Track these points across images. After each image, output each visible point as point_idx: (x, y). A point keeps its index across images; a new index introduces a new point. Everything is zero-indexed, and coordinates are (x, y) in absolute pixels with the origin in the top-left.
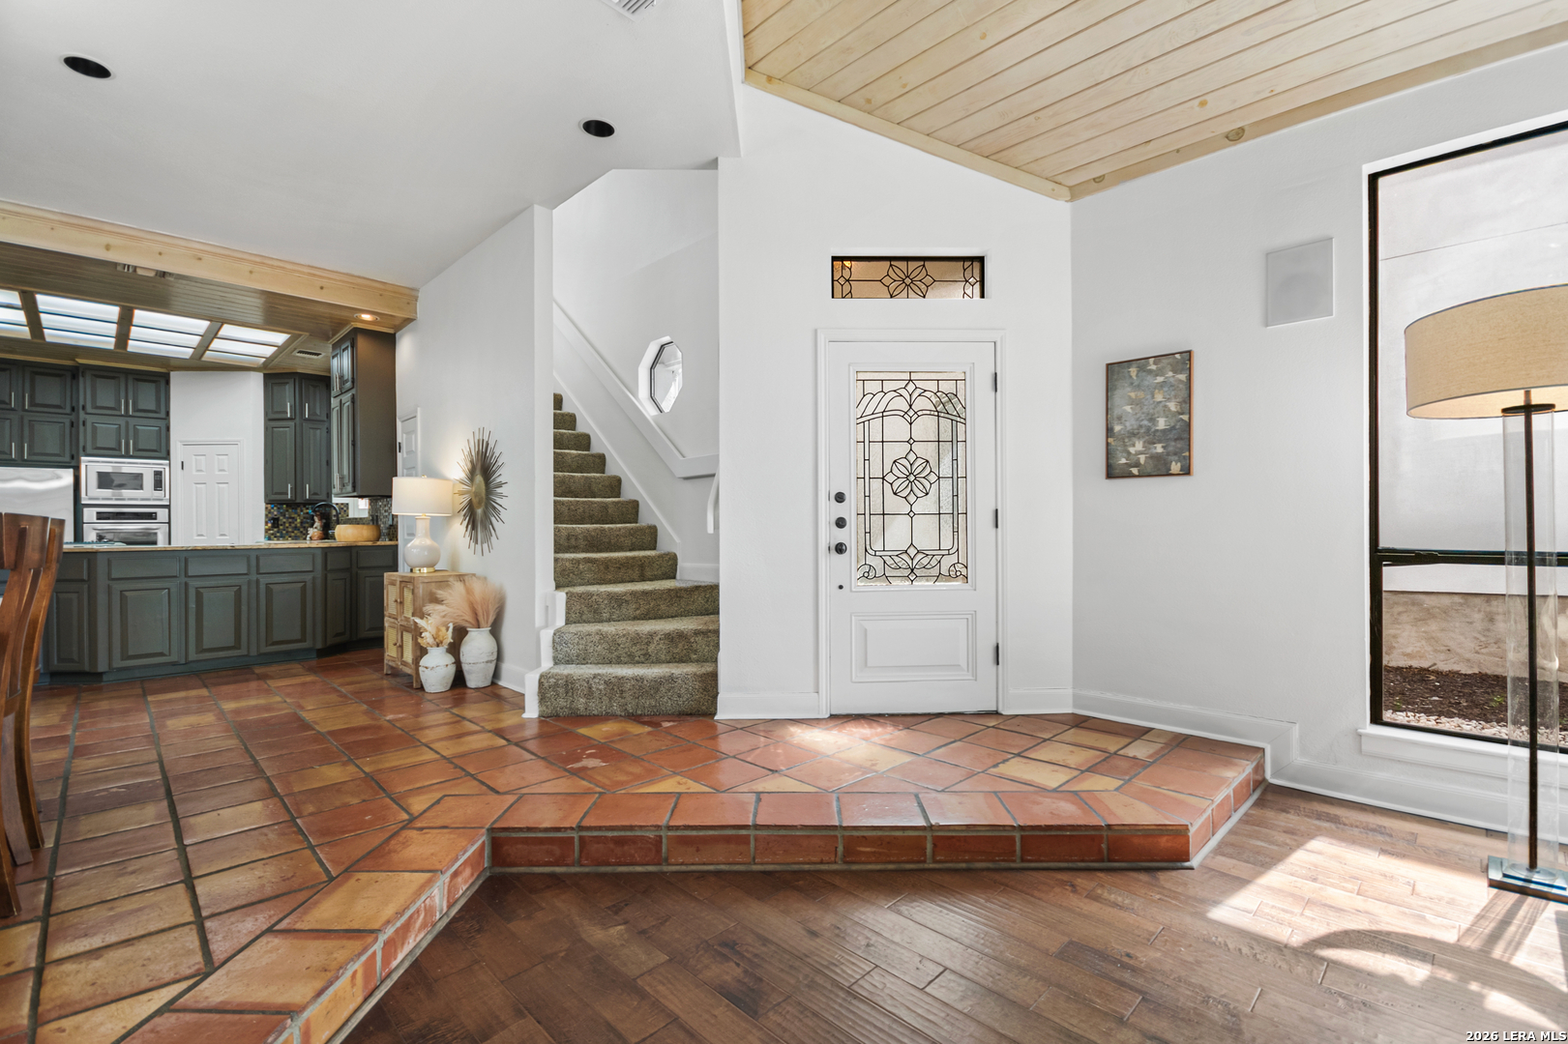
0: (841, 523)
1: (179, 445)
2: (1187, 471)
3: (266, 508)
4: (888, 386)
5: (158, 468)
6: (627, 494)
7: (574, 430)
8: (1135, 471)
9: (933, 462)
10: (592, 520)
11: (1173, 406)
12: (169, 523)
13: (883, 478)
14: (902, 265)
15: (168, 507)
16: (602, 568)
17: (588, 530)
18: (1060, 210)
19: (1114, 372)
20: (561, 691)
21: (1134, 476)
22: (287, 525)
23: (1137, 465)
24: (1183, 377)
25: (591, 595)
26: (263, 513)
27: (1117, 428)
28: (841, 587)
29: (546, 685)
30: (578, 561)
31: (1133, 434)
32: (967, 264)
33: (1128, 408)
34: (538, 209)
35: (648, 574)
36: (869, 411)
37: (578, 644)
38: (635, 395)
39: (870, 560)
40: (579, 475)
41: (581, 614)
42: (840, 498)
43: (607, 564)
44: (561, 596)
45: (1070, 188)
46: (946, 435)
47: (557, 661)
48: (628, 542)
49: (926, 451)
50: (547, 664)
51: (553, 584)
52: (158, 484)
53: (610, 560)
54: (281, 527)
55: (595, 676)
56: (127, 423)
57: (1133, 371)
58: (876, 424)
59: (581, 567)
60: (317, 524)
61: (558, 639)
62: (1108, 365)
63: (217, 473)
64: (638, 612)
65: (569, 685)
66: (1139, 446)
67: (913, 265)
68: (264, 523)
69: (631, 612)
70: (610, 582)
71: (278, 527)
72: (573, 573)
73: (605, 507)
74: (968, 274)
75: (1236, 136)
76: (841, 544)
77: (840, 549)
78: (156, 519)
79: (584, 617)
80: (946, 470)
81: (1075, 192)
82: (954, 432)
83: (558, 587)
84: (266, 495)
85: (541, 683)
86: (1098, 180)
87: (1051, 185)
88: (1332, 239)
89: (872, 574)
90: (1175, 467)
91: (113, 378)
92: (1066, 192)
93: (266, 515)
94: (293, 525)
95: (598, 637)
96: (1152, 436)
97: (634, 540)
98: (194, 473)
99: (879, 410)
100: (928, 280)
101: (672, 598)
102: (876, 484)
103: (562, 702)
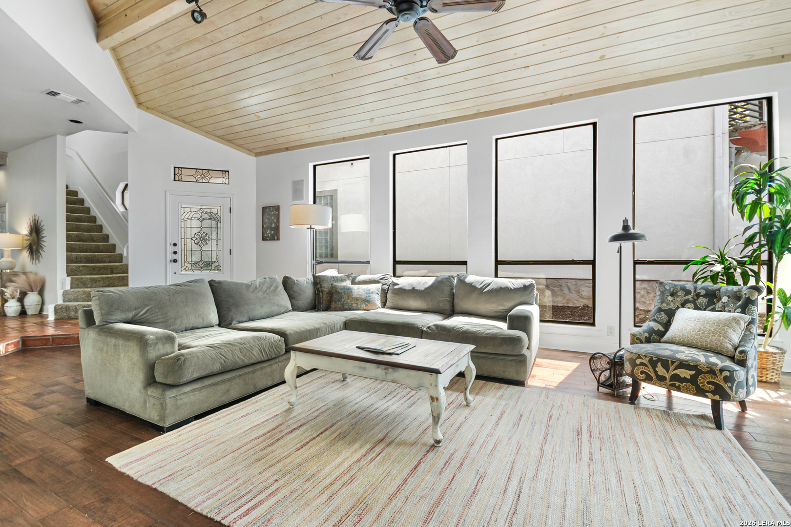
0: (175, 253)
2: (278, 239)
4: (193, 210)
6: (111, 241)
7: (89, 214)
8: (268, 239)
9: (209, 234)
10: (91, 251)
11: (275, 221)
13: (191, 239)
14: (201, 171)
16: (91, 269)
17: (87, 255)
18: (252, 159)
19: (264, 209)
20: (64, 310)
21: (268, 240)
23: (268, 237)
24: (277, 213)
25: (83, 278)
27: (265, 226)
28: (175, 273)
29: (58, 308)
30: (79, 267)
31: (268, 228)
32: (224, 172)
33: (267, 220)
34: (59, 137)
35: (115, 272)
36: (186, 217)
37: (74, 295)
38: (114, 202)
39: (186, 265)
40: (86, 233)
41: (78, 285)
42: (175, 245)
43: (94, 268)
44: (69, 279)
45: (255, 153)
46: (214, 226)
47: (64, 301)
48: (108, 260)
49: (207, 231)
50: (60, 302)
51: (66, 275)
53: (96, 266)
55: (78, 305)
57: (268, 210)
58: (189, 222)
59: (81, 268)
61: (65, 293)
62: (263, 207)
64: (104, 284)
65: (67, 308)
66: (269, 232)
67: (204, 171)
69: (101, 285)
70: (95, 274)
72: (77, 271)
73: (98, 246)
74: (224, 176)
75: (287, 149)
76: (174, 260)
77: (175, 261)
79: (79, 286)
80: (214, 236)
81: (257, 155)
82: (217, 224)
83: (68, 276)
85: (55, 308)
86: (261, 153)
87: (249, 152)
88: (303, 181)
89: (187, 269)
90: (276, 238)
92: (253, 154)
95: (82, 292)
96: (272, 229)
97: (111, 259)
99: (190, 217)
100: (210, 176)
101: (120, 280)
102: (189, 241)
103: (64, 314)
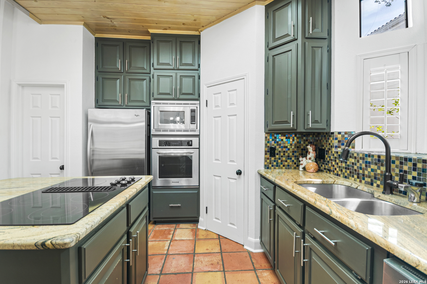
1: (205, 87)
3: (266, 137)
5: (194, 107)
12: (199, 148)
15: (198, 136)
22: (282, 154)
26: (263, 142)
52: (193, 119)
54: (277, 156)
56: (176, 74)
60: (312, 154)
63: (229, 107)
68: (264, 153)
71: (274, 156)
78: (191, 145)
84: (266, 125)
91: (169, 41)
93: (266, 145)
94: (286, 154)
98: (214, 109)
